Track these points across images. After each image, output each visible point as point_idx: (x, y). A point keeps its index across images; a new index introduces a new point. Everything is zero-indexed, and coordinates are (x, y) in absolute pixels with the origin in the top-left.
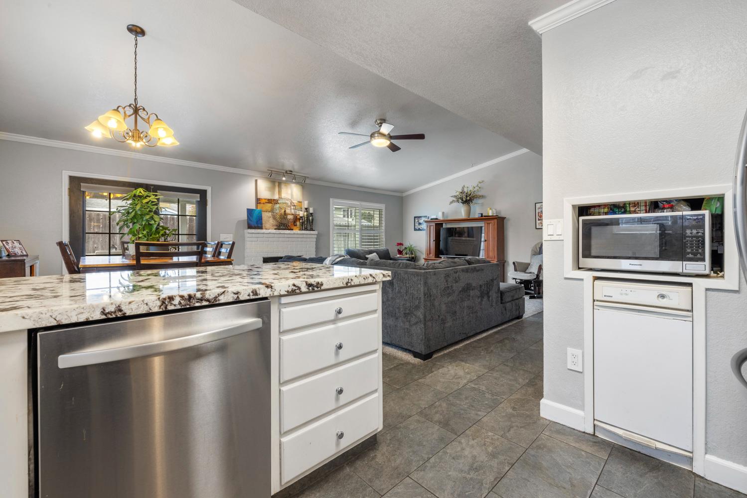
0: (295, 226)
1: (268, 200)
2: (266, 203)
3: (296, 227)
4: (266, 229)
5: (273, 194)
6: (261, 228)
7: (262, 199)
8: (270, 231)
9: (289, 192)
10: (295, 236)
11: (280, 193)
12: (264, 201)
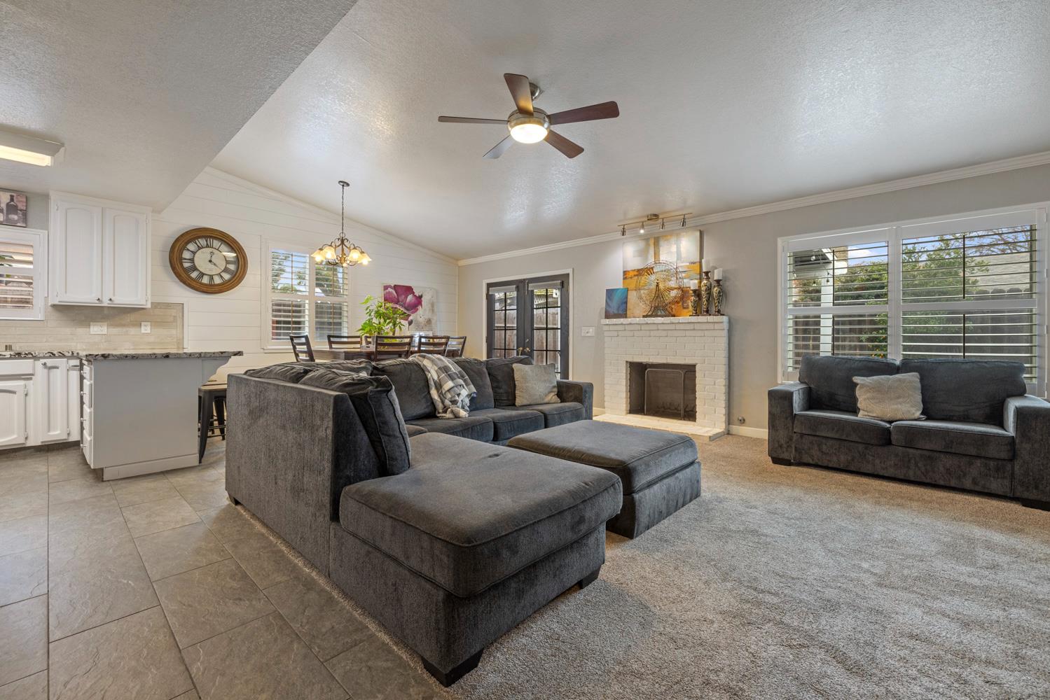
0: (684, 308)
1: (638, 270)
2: (635, 276)
3: (686, 310)
4: (634, 317)
5: (646, 258)
6: (625, 316)
7: (628, 271)
8: (637, 320)
9: (674, 248)
10: (682, 327)
11: (656, 254)
12: (632, 274)
